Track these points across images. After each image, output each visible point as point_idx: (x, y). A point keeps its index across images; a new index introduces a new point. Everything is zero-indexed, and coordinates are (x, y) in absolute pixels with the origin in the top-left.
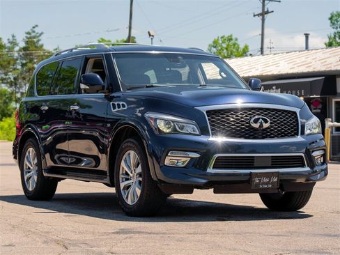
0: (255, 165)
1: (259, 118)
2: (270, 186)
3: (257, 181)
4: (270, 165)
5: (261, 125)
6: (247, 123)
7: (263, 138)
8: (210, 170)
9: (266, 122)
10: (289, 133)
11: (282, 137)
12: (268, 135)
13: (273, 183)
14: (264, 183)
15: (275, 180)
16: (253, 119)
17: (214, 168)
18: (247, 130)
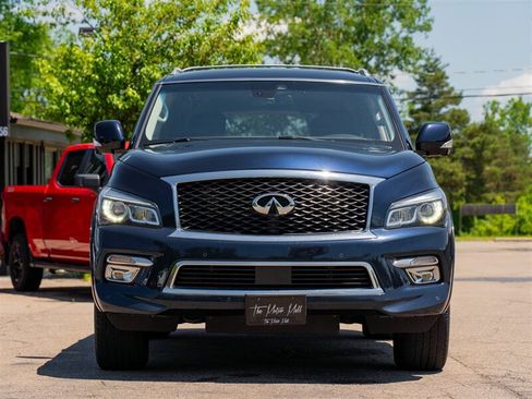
0: (256, 283)
1: (271, 197)
2: (287, 321)
3: (259, 312)
4: (290, 283)
5: (273, 209)
6: (247, 206)
7: (281, 233)
8: (170, 290)
9: (285, 203)
10: (343, 224)
11: (325, 231)
12: (291, 228)
13: (292, 317)
14: (272, 316)
15: (298, 310)
16: (259, 198)
17: (177, 285)
18: (246, 219)
